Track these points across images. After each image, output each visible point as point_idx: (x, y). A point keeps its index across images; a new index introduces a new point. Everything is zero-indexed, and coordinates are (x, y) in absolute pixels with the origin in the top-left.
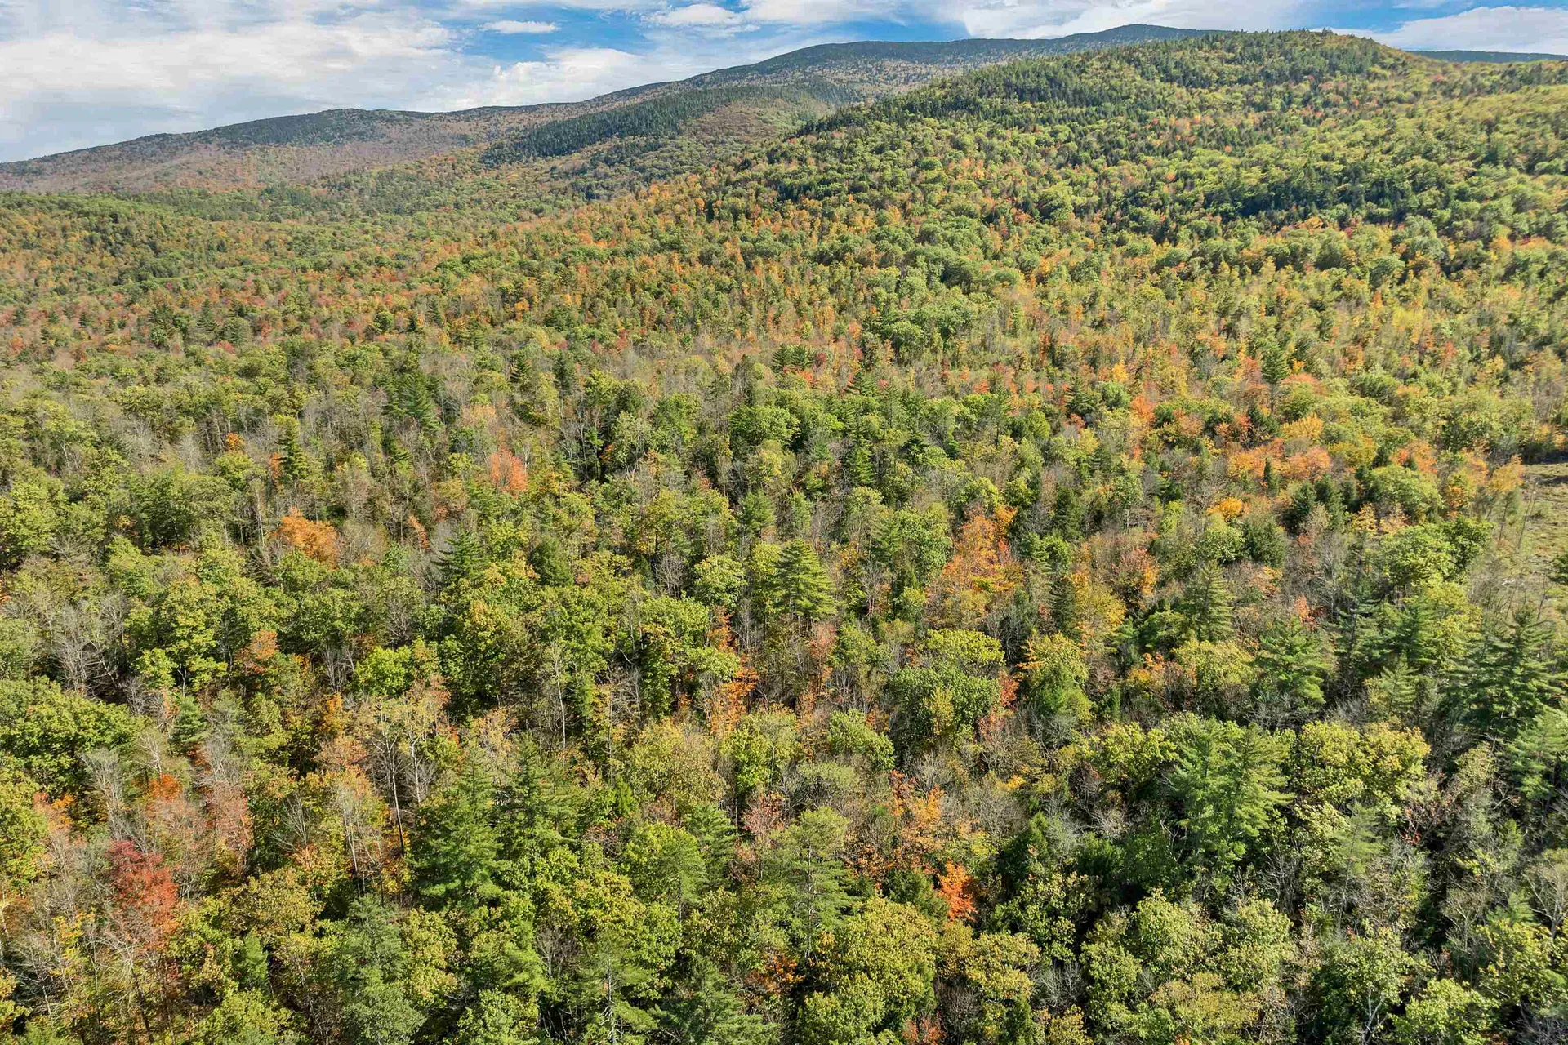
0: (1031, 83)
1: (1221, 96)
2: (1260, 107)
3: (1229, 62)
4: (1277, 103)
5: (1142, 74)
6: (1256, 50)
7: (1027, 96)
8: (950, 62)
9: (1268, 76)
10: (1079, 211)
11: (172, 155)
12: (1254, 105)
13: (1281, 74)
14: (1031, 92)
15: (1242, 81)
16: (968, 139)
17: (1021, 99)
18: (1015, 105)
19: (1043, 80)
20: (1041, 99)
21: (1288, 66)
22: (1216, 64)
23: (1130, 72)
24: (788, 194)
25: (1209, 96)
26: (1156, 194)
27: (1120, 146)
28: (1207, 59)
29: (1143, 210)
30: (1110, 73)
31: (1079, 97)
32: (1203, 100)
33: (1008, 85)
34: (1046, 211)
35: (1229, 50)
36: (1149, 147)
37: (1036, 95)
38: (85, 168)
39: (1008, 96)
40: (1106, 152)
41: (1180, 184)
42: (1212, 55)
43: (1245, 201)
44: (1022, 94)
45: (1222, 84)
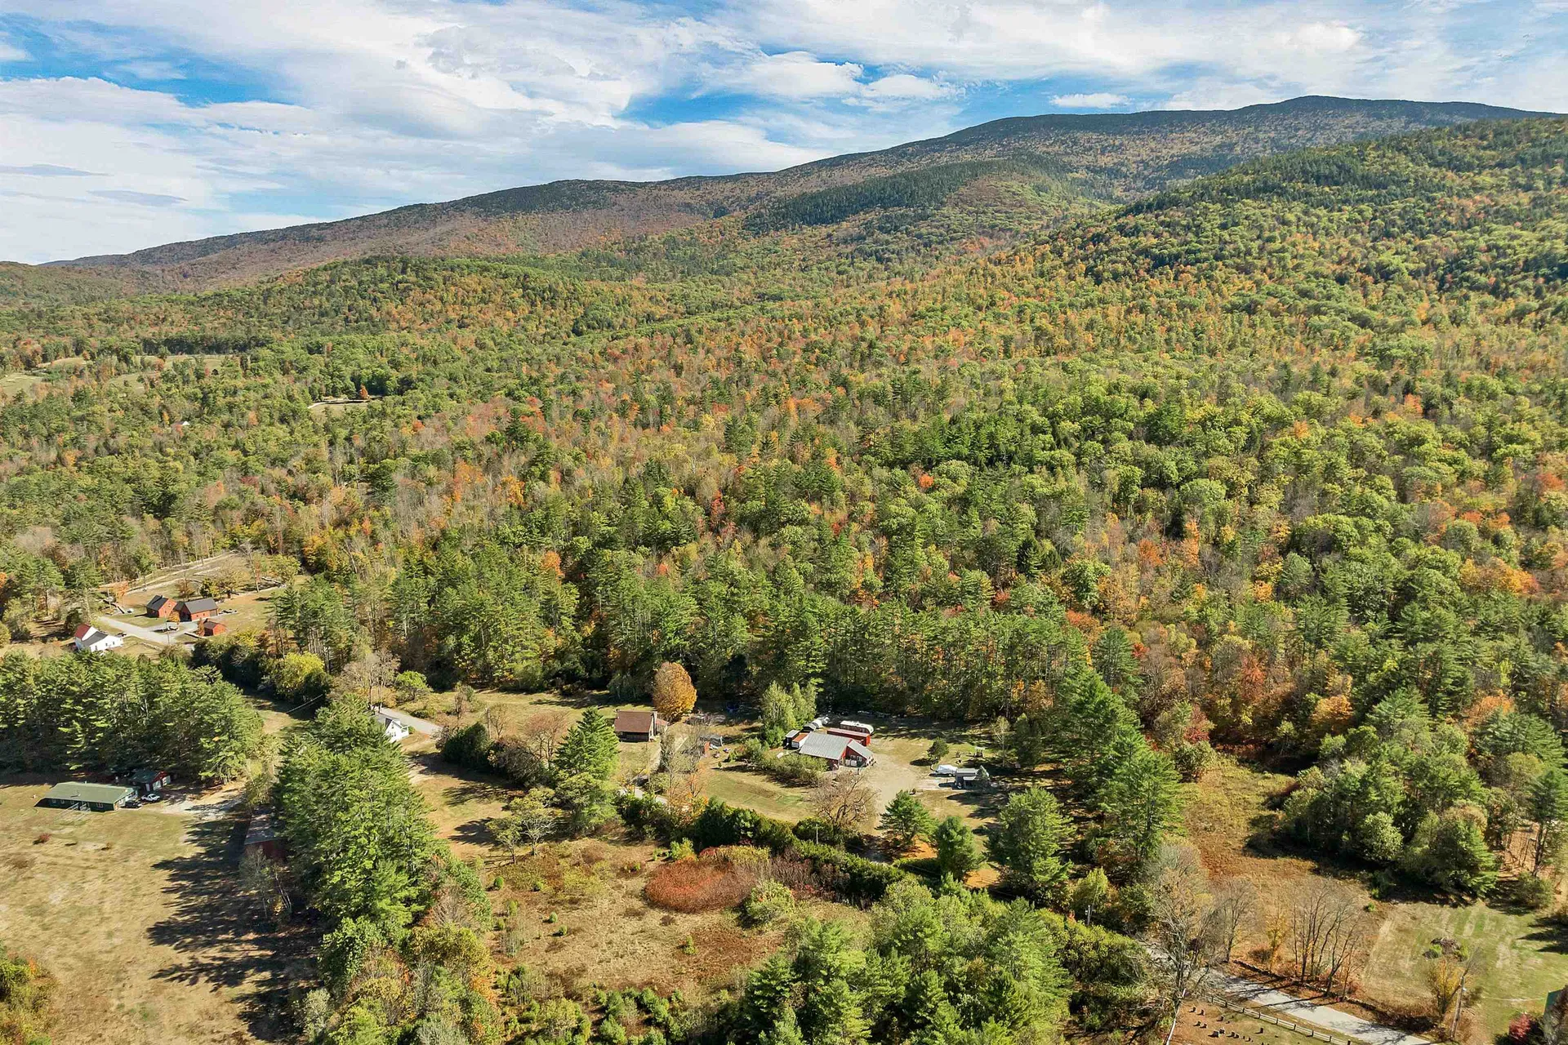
0: (1324, 170)
1: (1486, 179)
2: (1527, 188)
3: (1485, 148)
4: (1540, 184)
5: (1413, 160)
6: (1506, 137)
7: (1322, 181)
8: (1137, 133)
9: (1523, 161)
10: (1415, 274)
11: (434, 222)
12: (1520, 186)
13: (1534, 158)
14: (1326, 177)
15: (1502, 165)
16: (1291, 217)
17: (1318, 184)
18: (1314, 189)
19: (1334, 168)
20: (1336, 184)
21: (1538, 151)
22: (1473, 150)
23: (1402, 159)
24: (1159, 262)
25: (1477, 179)
26: (1477, 262)
27: (1422, 223)
28: (1465, 147)
29: (1471, 274)
30: (1386, 160)
31: (1367, 182)
32: (1474, 183)
33: (1305, 172)
34: (1385, 274)
35: (1482, 138)
36: (1447, 224)
37: (1329, 180)
38: (361, 235)
39: (1306, 181)
40: (1411, 228)
41: (1495, 253)
42: (1468, 142)
43: (1560, 266)
44: (1319, 179)
45: (1484, 167)
